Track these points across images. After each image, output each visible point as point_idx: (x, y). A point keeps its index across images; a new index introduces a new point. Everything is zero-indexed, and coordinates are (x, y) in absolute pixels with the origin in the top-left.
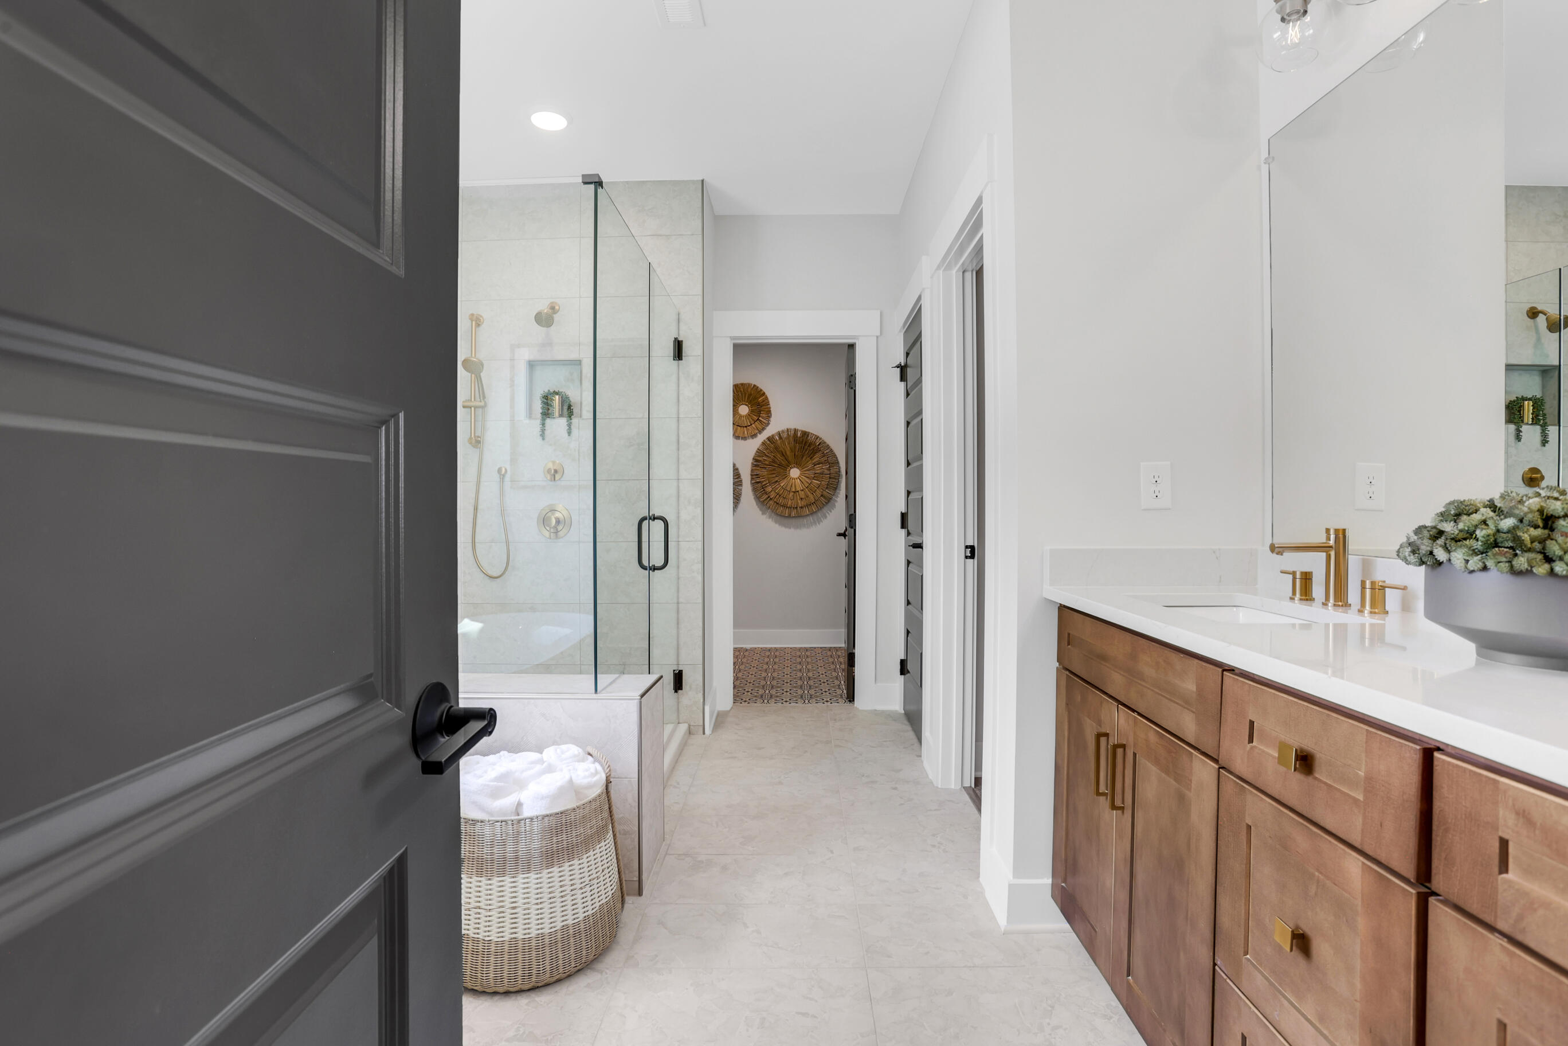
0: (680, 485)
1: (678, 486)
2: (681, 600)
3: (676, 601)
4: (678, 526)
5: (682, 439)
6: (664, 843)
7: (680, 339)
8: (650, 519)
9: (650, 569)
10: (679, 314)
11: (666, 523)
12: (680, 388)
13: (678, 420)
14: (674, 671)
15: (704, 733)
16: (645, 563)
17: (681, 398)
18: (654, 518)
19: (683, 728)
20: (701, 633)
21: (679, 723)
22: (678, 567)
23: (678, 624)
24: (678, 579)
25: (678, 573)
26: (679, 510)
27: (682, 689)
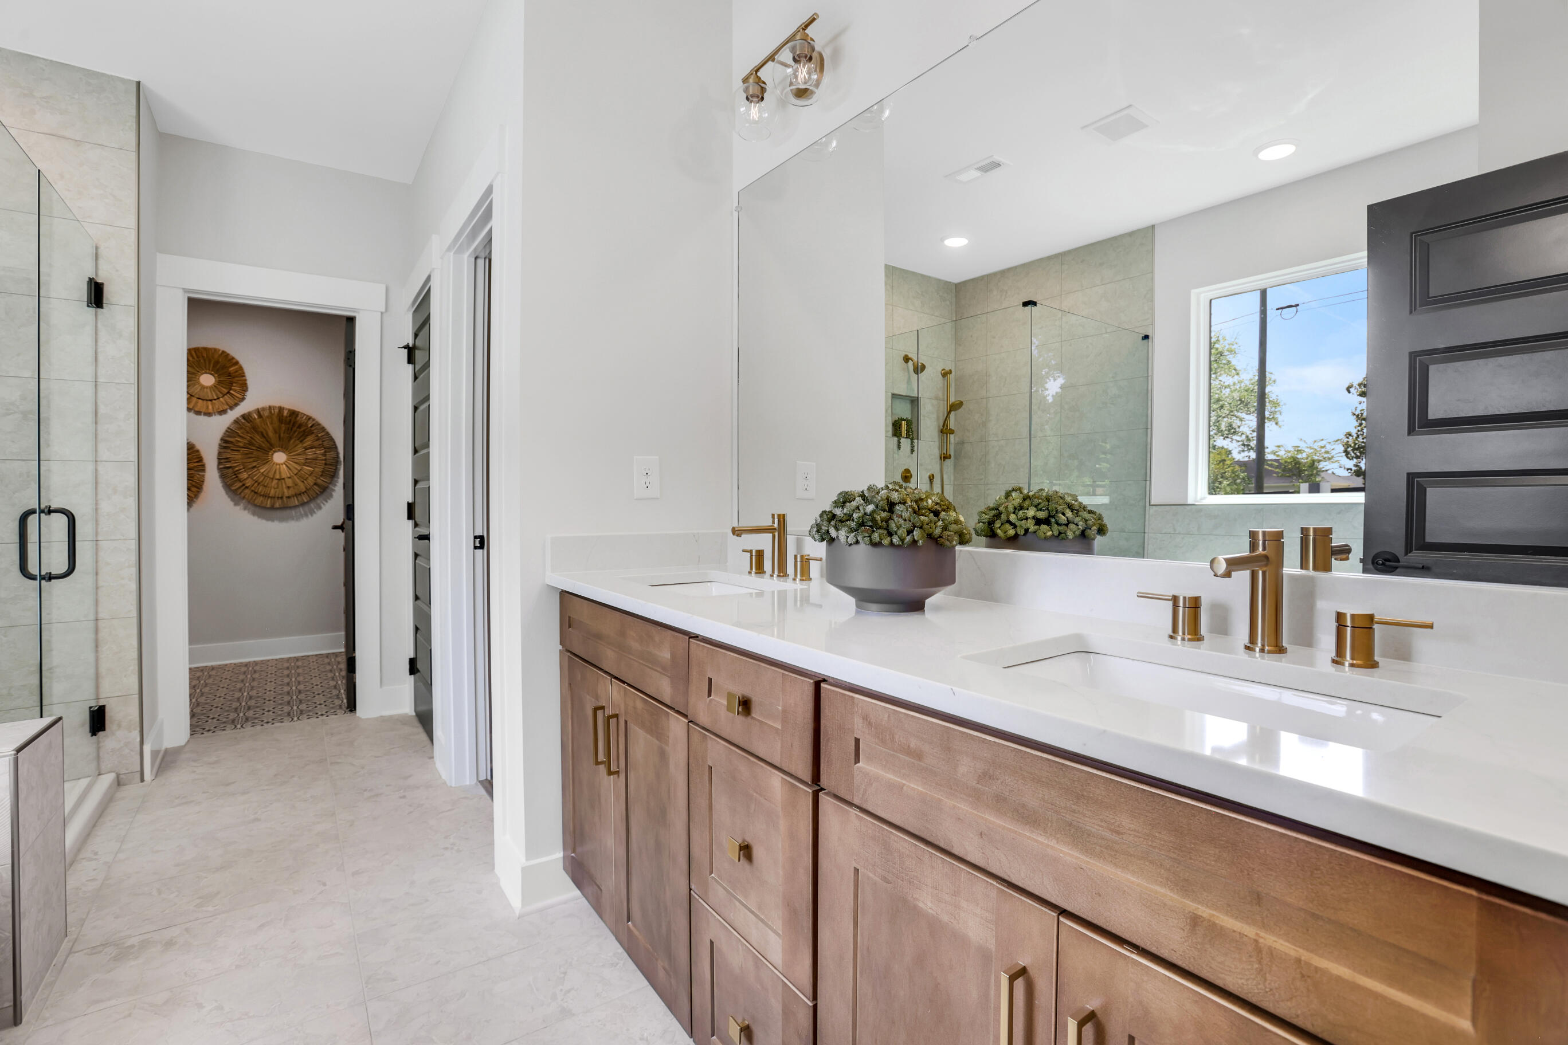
0: (100, 468)
1: (96, 470)
2: (101, 615)
3: (92, 617)
4: (97, 521)
5: (102, 410)
6: (67, 939)
7: (99, 281)
8: (42, 511)
9: (42, 578)
10: (97, 248)
11: (70, 516)
12: (100, 344)
13: (96, 385)
14: (90, 708)
15: (142, 780)
16: (33, 568)
17: (100, 358)
18: (50, 511)
19: (108, 779)
20: (135, 654)
21: (99, 775)
22: (97, 574)
23: (97, 646)
24: (97, 588)
25: (97, 580)
26: (97, 501)
27: (104, 730)
